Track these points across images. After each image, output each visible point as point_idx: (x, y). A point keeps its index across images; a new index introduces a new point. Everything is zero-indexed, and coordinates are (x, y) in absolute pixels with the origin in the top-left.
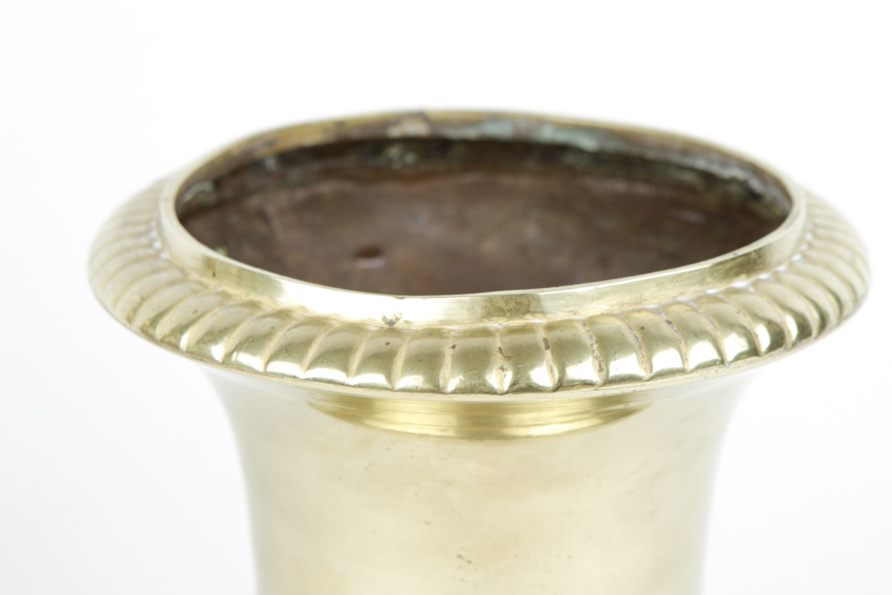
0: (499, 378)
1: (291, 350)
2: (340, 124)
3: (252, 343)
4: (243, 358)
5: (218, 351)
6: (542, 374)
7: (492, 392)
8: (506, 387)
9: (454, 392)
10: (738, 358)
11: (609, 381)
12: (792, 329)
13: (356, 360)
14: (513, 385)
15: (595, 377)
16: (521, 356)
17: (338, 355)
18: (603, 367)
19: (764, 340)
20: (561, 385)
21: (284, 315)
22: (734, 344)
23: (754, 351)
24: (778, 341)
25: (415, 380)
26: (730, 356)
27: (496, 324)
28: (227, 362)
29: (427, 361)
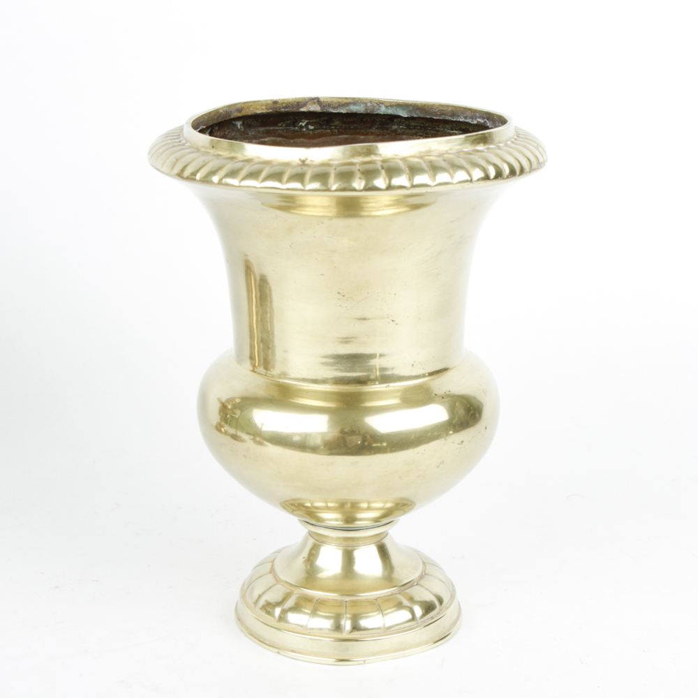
0: (358, 184)
1: (253, 175)
2: (275, 102)
3: (233, 173)
4: (229, 181)
5: (215, 179)
6: (380, 182)
7: (355, 190)
8: (362, 187)
9: (336, 190)
10: (478, 180)
11: (413, 186)
12: (507, 170)
13: (285, 177)
14: (365, 187)
15: (407, 184)
16: (369, 174)
17: (277, 176)
18: (411, 179)
19: (492, 173)
20: (389, 187)
21: (249, 161)
22: (477, 174)
23: (487, 178)
24: (499, 175)
25: (316, 185)
26: (475, 178)
27: (357, 160)
28: (220, 183)
29: (322, 177)
